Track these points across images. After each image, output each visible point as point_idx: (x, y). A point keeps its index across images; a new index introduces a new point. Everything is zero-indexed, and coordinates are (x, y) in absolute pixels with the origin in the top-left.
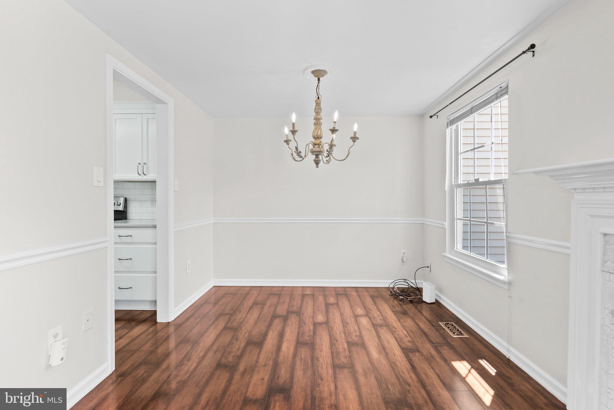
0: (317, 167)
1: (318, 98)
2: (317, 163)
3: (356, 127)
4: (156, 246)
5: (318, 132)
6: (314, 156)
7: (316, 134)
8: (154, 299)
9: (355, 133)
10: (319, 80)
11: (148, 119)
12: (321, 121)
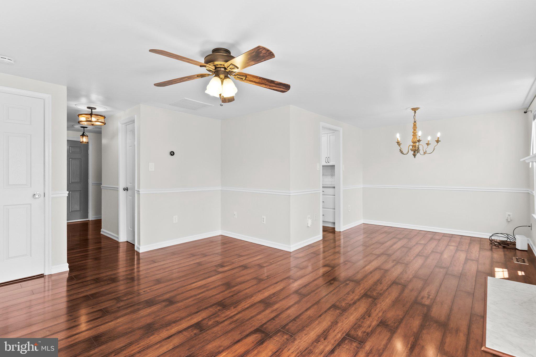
0: (415, 158)
1: (415, 122)
2: (414, 155)
3: (439, 135)
4: (335, 197)
5: (414, 140)
6: (413, 152)
7: (413, 140)
8: (333, 221)
9: (438, 138)
10: (415, 112)
11: (330, 136)
12: (417, 133)
